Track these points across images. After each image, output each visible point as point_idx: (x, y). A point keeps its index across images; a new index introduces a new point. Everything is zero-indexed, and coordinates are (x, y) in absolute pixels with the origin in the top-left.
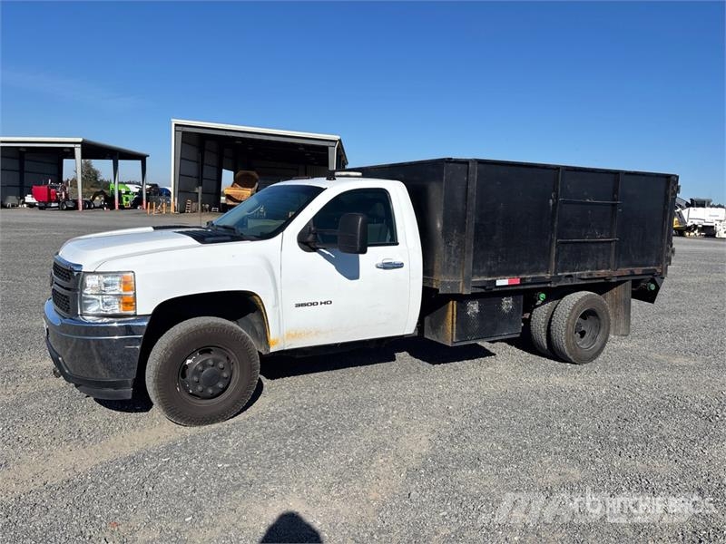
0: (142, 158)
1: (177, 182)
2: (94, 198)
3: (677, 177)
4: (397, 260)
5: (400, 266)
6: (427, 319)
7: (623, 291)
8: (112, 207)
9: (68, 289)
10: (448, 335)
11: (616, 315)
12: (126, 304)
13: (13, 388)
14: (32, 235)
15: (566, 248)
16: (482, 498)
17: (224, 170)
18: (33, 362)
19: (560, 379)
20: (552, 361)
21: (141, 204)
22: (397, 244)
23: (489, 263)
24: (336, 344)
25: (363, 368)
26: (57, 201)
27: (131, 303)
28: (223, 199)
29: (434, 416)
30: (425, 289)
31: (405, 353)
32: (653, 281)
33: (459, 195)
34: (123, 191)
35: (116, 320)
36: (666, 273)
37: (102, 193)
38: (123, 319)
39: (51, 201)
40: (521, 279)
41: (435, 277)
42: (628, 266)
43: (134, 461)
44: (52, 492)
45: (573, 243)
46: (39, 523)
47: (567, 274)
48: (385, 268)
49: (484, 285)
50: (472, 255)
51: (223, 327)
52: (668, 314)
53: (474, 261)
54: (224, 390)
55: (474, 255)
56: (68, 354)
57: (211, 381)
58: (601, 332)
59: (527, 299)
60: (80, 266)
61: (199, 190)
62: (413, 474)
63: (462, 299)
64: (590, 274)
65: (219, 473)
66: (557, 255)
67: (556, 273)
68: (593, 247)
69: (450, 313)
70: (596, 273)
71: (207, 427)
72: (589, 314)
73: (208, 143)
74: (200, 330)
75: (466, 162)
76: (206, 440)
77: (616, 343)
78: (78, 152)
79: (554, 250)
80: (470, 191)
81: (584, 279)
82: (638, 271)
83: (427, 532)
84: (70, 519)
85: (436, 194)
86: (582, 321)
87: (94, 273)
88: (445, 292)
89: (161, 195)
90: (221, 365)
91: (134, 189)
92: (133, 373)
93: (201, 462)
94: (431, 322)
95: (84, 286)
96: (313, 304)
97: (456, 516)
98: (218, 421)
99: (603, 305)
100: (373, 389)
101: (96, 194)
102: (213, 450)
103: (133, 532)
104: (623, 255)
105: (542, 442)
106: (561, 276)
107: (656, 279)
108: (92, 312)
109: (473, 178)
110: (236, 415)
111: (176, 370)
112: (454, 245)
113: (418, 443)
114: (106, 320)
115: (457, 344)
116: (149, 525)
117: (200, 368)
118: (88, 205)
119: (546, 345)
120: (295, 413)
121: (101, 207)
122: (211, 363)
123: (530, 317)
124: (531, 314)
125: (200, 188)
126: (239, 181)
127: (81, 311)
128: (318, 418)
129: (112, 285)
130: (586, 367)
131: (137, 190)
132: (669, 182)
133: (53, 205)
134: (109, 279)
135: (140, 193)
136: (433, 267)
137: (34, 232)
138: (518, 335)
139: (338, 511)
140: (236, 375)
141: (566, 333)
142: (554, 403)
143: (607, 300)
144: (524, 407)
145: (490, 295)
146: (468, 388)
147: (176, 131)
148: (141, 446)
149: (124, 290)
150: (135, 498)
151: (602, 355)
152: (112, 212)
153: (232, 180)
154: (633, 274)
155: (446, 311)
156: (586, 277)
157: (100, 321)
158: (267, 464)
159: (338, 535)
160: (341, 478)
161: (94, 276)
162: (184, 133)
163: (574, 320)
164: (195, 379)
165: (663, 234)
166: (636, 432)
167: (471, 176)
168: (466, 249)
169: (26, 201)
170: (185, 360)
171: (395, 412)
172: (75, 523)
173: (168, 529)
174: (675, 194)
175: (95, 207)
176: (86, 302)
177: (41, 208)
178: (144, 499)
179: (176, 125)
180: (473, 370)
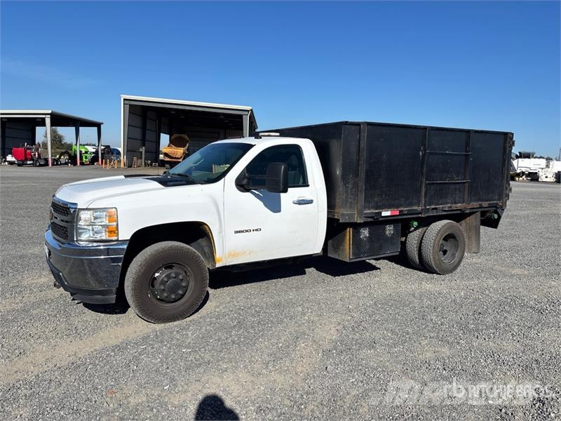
0: (98, 125)
1: (126, 144)
2: (60, 157)
3: (513, 134)
4: (308, 198)
5: (310, 202)
6: (330, 242)
7: (474, 220)
8: (74, 163)
9: (67, 222)
10: (347, 253)
11: (470, 238)
12: (111, 232)
13: (20, 298)
14: (15, 185)
15: (432, 188)
16: (379, 369)
17: (162, 134)
18: (32, 279)
19: (430, 285)
20: (423, 273)
21: (98, 161)
22: (308, 186)
23: (376, 199)
24: (264, 262)
25: (282, 280)
26: (32, 159)
27: (115, 231)
28: (161, 156)
29: (339, 313)
30: (329, 219)
31: (312, 268)
32: (496, 212)
33: (353, 149)
34: (83, 151)
35: (102, 244)
36: (506, 206)
37: (66, 153)
38: (108, 244)
39: (27, 160)
40: (400, 211)
41: (337, 210)
42: (477, 201)
43: (120, 348)
44: (62, 371)
45: (436, 183)
46: (56, 393)
47: (434, 207)
48: (299, 204)
49: (373, 215)
50: (364, 193)
51: (182, 249)
52: (506, 237)
53: (365, 197)
54: (183, 296)
55: (365, 193)
56: (67, 270)
57: (173, 289)
58: (459, 250)
59: (404, 226)
60: (76, 204)
61: (143, 150)
62: (327, 353)
63: (356, 227)
64: (451, 207)
65: (185, 355)
66: (426, 193)
67: (425, 206)
68: (452, 186)
69: (348, 237)
70: (454, 206)
71: (170, 323)
72: (449, 237)
73: (149, 113)
74: (165, 251)
75: (358, 124)
76: (171, 333)
77: (469, 259)
78: (48, 121)
79: (424, 190)
80: (362, 145)
81: (446, 211)
82: (485, 204)
83: (341, 393)
84: (78, 390)
85: (336, 148)
86: (444, 242)
87: (87, 209)
88: (344, 221)
89: (112, 154)
90: (181, 277)
91: (91, 149)
92: (117, 284)
93: (170, 348)
94: (333, 244)
95: (79, 219)
96: (247, 231)
97: (362, 382)
98: (178, 320)
99: (460, 230)
100: (292, 295)
101: (62, 154)
102: (178, 340)
103: (127, 397)
104: (474, 193)
105: (419, 330)
106: (428, 209)
107: (498, 210)
108: (85, 238)
109: (364, 136)
110: (191, 315)
111: (147, 281)
112: (350, 186)
113: (329, 332)
114: (95, 244)
115: (353, 261)
116: (138, 392)
117: (166, 279)
118: (56, 163)
119: (418, 261)
120: (236, 313)
121: (66, 164)
122: (173, 275)
123: (406, 240)
124: (406, 238)
125: (144, 148)
126: (173, 142)
127: (77, 238)
128: (253, 315)
129: (100, 218)
130: (448, 277)
131: (94, 150)
132: (507, 139)
133: (29, 162)
134: (98, 213)
135: (97, 153)
136: (335, 203)
137: (16, 183)
138: (398, 254)
139: (275, 380)
140: (192, 284)
141: (433, 252)
142: (426, 302)
143: (462, 227)
144: (405, 305)
145: (377, 223)
146: (362, 293)
147: (124, 104)
148: (123, 338)
149: (109, 222)
150: (124, 374)
151: (459, 268)
152: (75, 168)
153: (168, 142)
154: (481, 207)
155: (345, 236)
156: (447, 209)
157: (90, 245)
158: (219, 348)
159: (277, 396)
160: (275, 358)
161: (86, 212)
162: (130, 105)
163: (439, 241)
164: (162, 287)
165: (503, 177)
166: (488, 322)
167: (362, 134)
168: (360, 189)
169: (8, 160)
170: (154, 274)
171: (310, 311)
172: (83, 392)
173: (152, 395)
174: (511, 147)
175: (61, 164)
176: (80, 231)
177: (19, 165)
178: (131, 375)
179: (125, 100)
180: (364, 280)
